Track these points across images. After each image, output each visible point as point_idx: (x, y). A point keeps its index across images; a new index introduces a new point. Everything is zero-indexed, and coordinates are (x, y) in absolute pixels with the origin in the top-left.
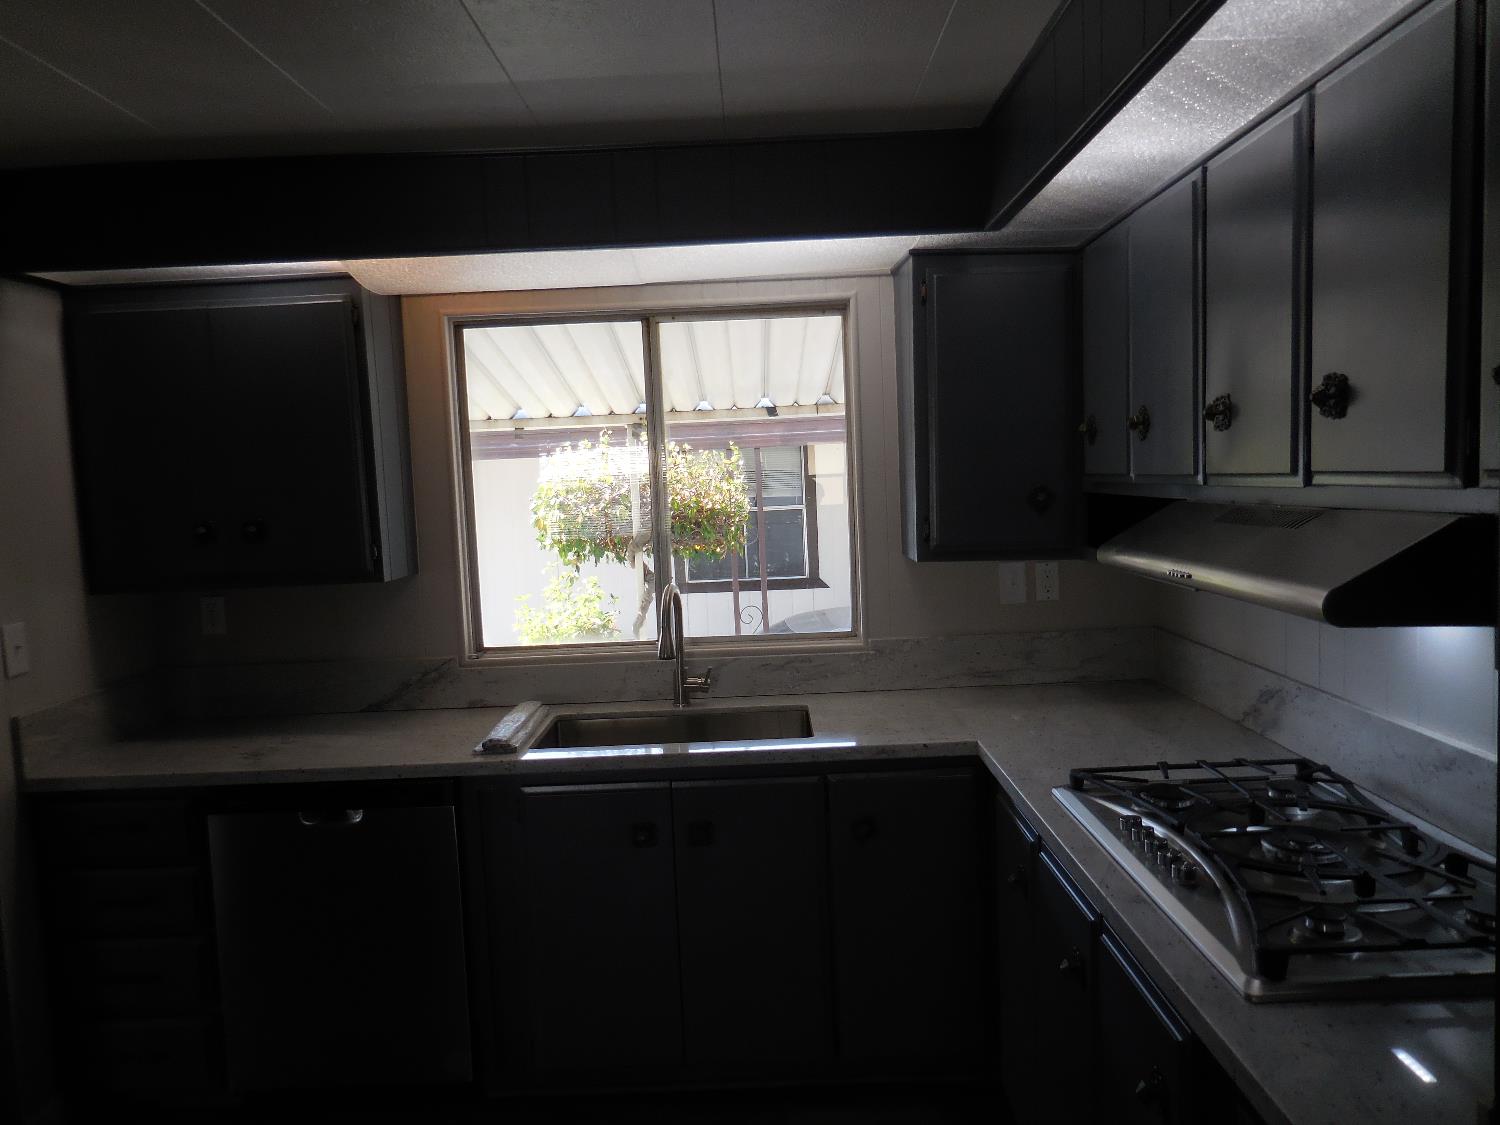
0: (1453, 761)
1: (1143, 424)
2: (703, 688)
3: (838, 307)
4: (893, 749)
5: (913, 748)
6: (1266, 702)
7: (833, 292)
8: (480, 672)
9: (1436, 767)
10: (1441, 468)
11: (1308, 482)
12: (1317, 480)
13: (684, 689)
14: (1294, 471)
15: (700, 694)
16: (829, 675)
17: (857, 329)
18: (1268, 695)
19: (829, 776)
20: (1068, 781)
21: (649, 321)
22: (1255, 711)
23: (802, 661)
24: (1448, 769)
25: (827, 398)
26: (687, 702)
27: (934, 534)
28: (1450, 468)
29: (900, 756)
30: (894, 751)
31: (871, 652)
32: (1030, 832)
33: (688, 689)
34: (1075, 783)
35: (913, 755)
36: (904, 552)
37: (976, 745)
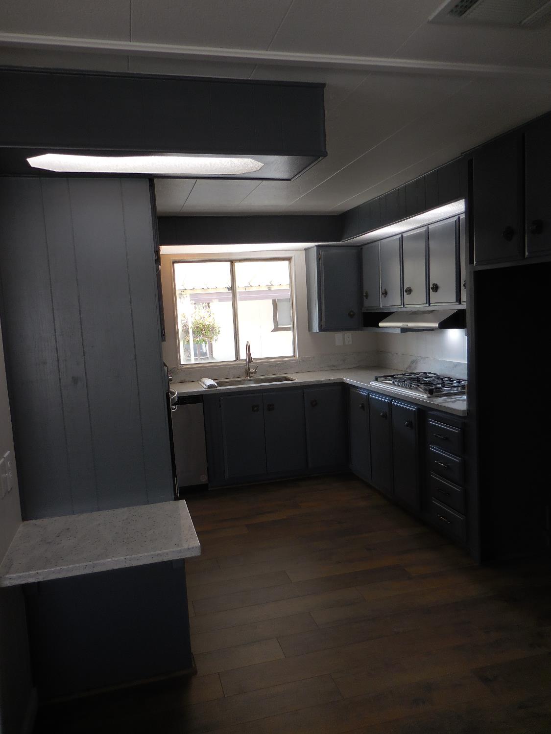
0: (456, 365)
1: (385, 293)
2: (254, 373)
3: (289, 259)
4: (322, 381)
6: (413, 364)
7: (287, 255)
8: (184, 371)
10: (455, 301)
11: (429, 305)
12: (431, 305)
14: (427, 303)
15: (253, 375)
16: (289, 368)
17: (295, 265)
18: (413, 362)
19: (304, 390)
20: (374, 380)
21: (232, 262)
22: (409, 367)
24: (455, 367)
25: (249, 285)
26: (250, 377)
27: (324, 324)
28: (457, 301)
29: (323, 383)
31: (301, 361)
32: (365, 393)
33: (250, 373)
34: (376, 379)
35: (327, 382)
36: (309, 331)
37: (342, 379)
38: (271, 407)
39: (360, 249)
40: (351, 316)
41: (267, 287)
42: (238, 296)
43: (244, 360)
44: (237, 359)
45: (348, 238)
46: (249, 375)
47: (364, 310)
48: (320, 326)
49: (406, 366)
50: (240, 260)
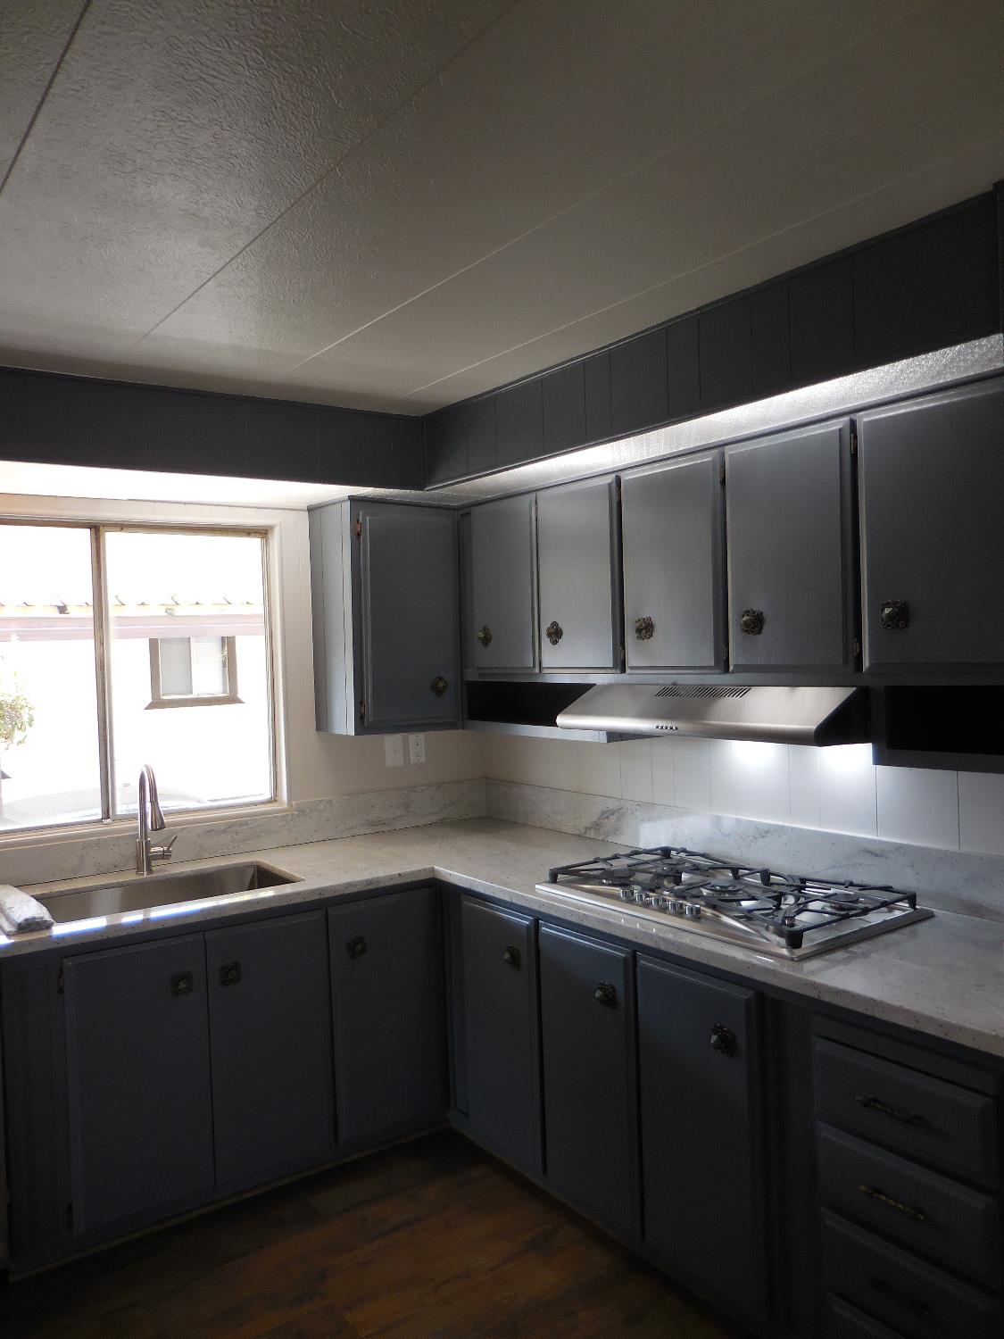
1: (557, 634)
2: (164, 856)
4: (378, 880)
5: (391, 877)
6: (607, 818)
7: (263, 520)
9: (755, 838)
11: (727, 671)
12: (732, 670)
13: (148, 858)
14: (717, 666)
15: (160, 862)
16: (262, 834)
17: (280, 550)
18: (607, 814)
19: (329, 910)
20: (548, 878)
21: (96, 529)
22: (597, 826)
23: (241, 825)
26: (150, 871)
27: (369, 711)
30: (378, 882)
31: (296, 813)
32: (526, 919)
33: (150, 859)
34: (554, 878)
35: (392, 883)
36: (318, 729)
37: (433, 870)
38: (230, 975)
39: (463, 516)
40: (439, 692)
41: (164, 608)
42: (113, 627)
43: (131, 817)
44: (106, 814)
45: (443, 481)
46: (149, 866)
47: (472, 675)
48: (360, 718)
49: (584, 823)
50: (122, 526)
